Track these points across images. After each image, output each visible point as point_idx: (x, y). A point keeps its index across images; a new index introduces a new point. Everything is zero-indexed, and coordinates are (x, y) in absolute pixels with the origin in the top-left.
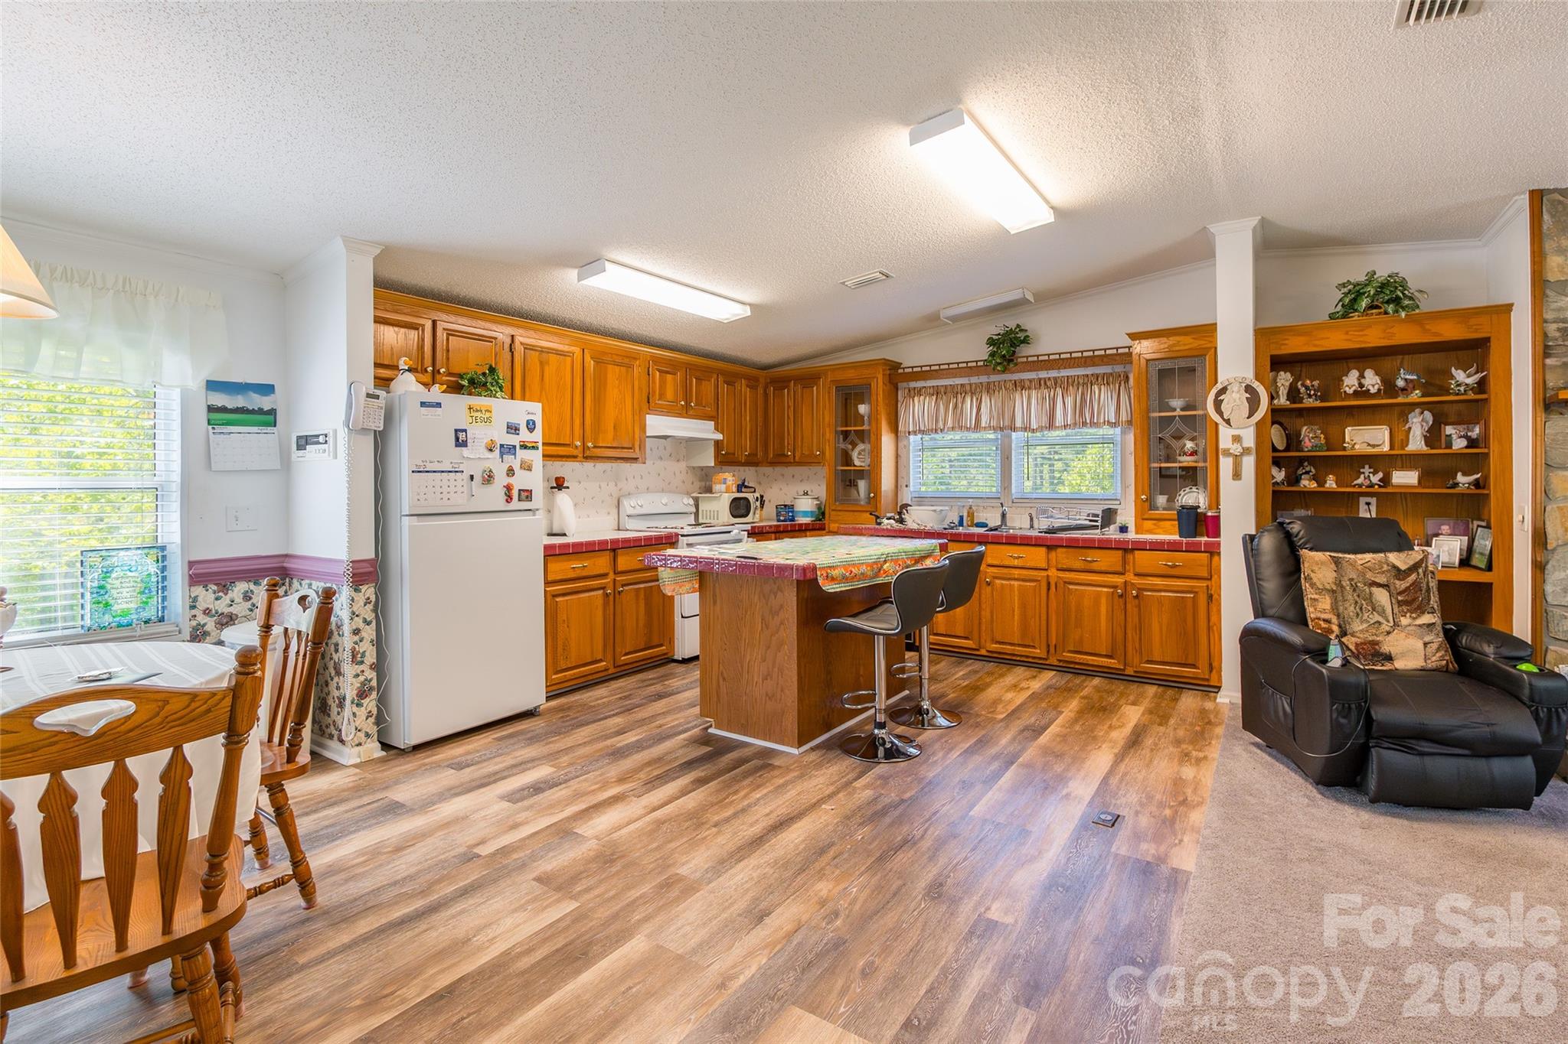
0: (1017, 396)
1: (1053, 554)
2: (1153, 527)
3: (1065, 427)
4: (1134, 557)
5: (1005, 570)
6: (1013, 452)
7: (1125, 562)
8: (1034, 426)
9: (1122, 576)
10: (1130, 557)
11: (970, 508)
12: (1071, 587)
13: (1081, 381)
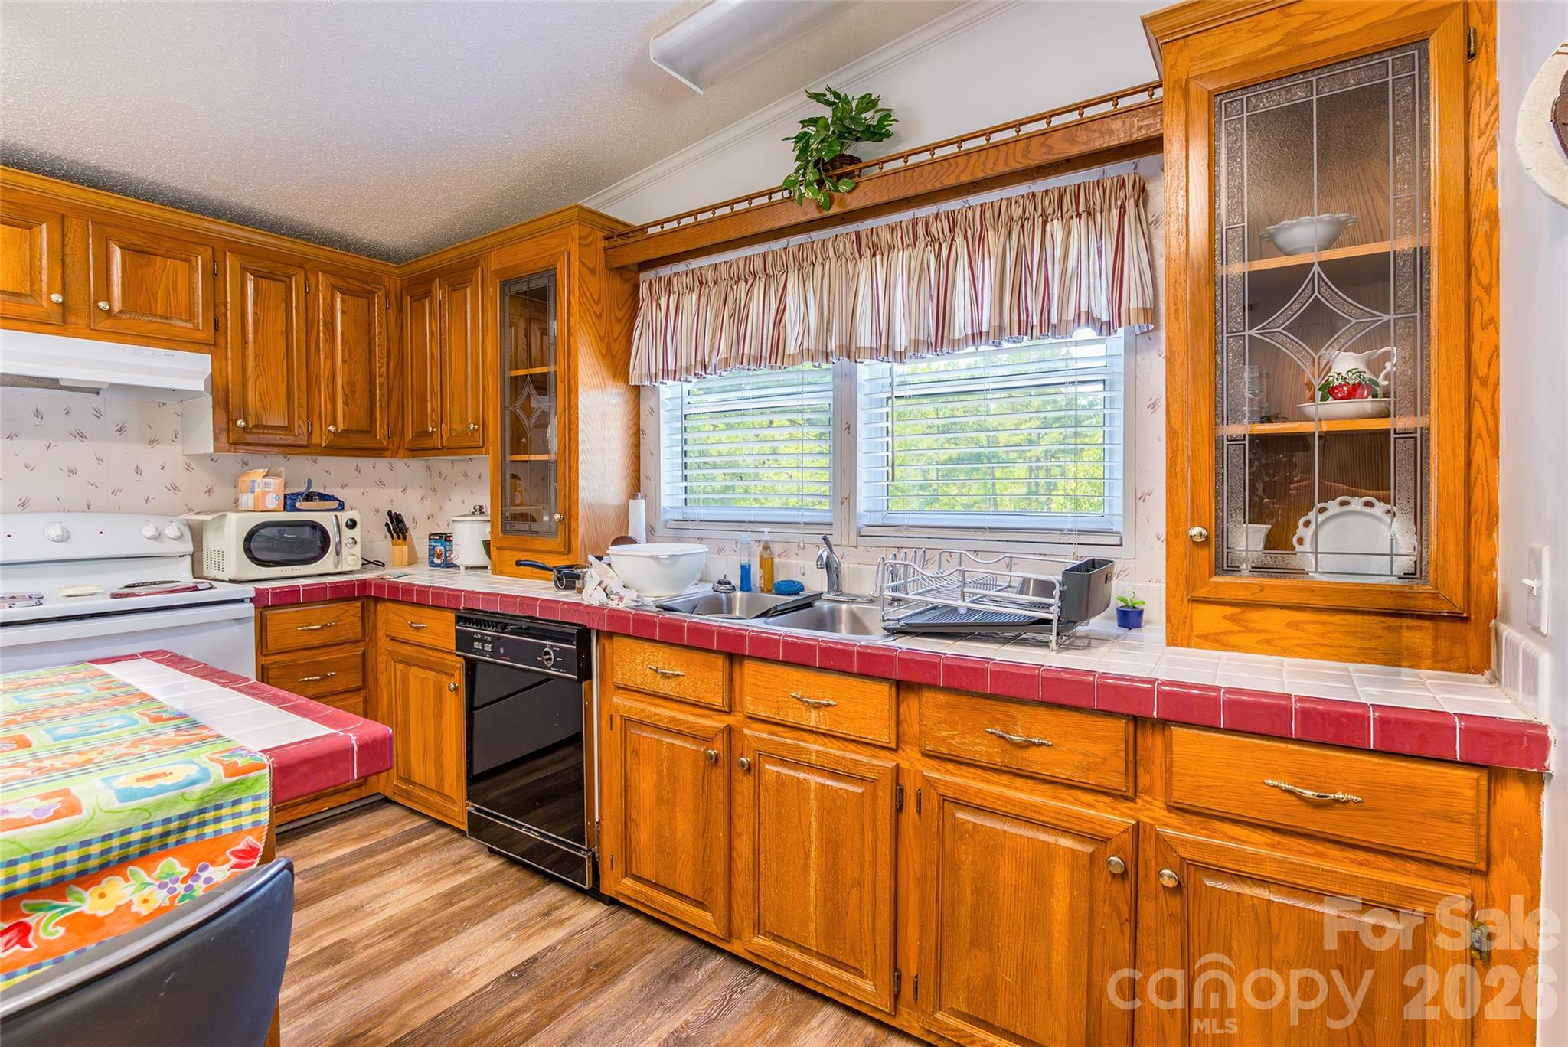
0: (863, 269)
1: (911, 705)
2: (1226, 625)
3: (976, 337)
4: (1168, 748)
5: (788, 739)
6: (862, 417)
7: (1134, 763)
8: (901, 341)
9: (1123, 806)
10: (1154, 742)
11: (766, 548)
12: (961, 815)
13: (1016, 212)
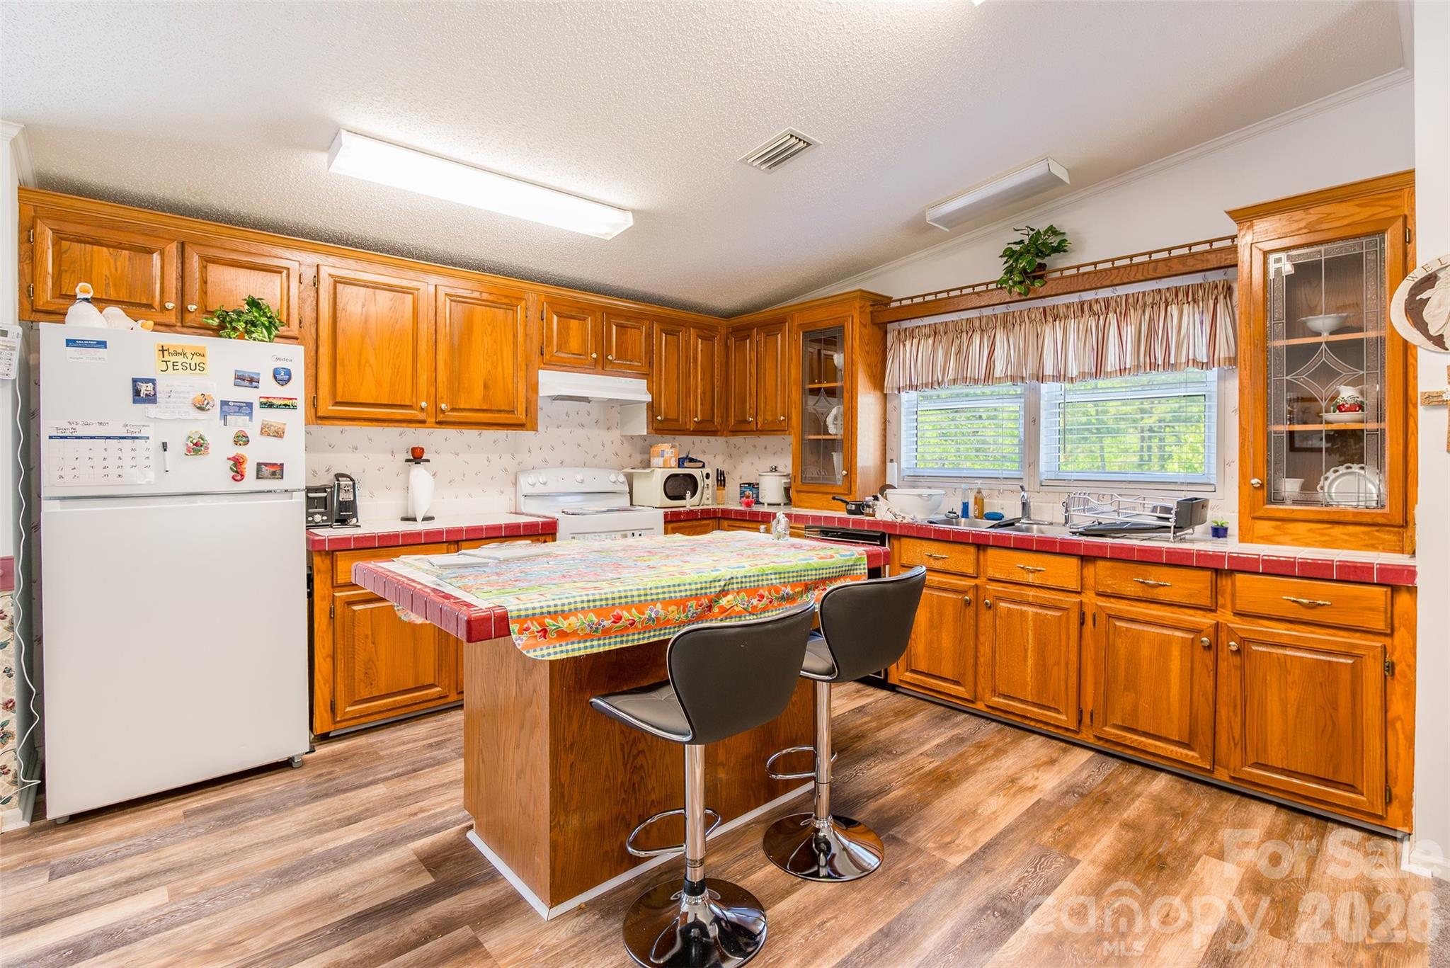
0: (1048, 330)
1: (1090, 570)
2: (1272, 531)
3: (1122, 371)
4: (1233, 585)
5: (1013, 589)
6: (1043, 414)
7: (1215, 592)
8: (1073, 371)
9: (1210, 615)
10: (1225, 583)
11: (979, 492)
12: (1118, 624)
13: (1149, 300)
